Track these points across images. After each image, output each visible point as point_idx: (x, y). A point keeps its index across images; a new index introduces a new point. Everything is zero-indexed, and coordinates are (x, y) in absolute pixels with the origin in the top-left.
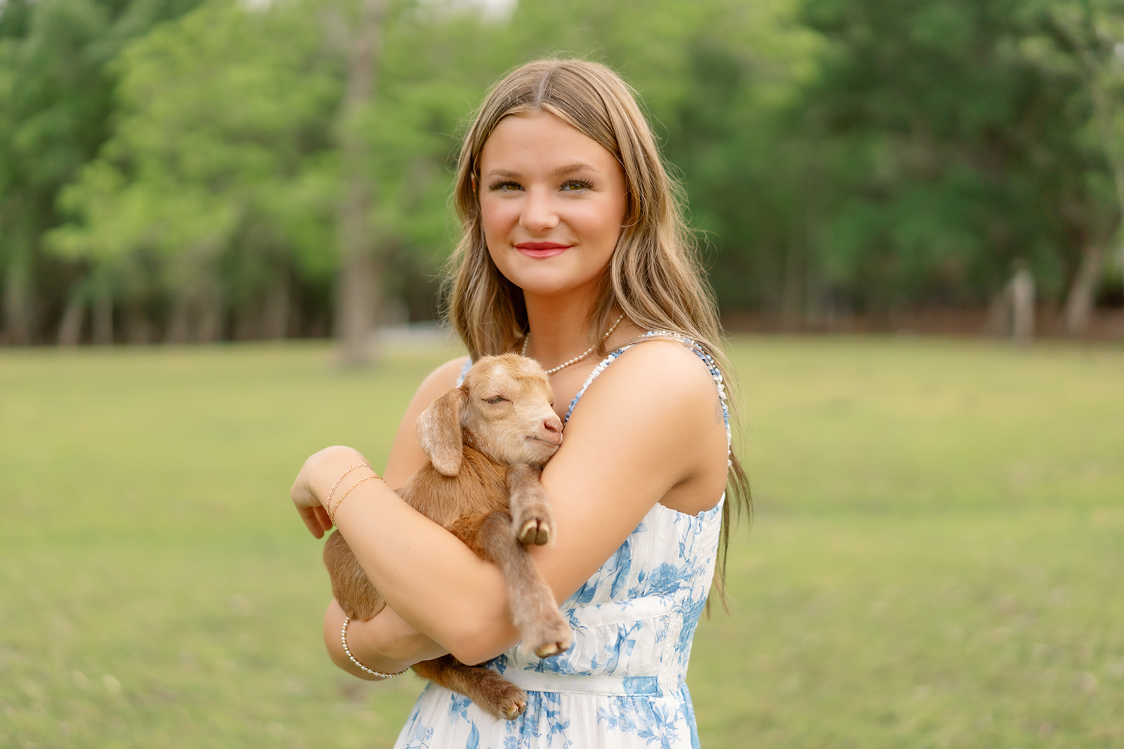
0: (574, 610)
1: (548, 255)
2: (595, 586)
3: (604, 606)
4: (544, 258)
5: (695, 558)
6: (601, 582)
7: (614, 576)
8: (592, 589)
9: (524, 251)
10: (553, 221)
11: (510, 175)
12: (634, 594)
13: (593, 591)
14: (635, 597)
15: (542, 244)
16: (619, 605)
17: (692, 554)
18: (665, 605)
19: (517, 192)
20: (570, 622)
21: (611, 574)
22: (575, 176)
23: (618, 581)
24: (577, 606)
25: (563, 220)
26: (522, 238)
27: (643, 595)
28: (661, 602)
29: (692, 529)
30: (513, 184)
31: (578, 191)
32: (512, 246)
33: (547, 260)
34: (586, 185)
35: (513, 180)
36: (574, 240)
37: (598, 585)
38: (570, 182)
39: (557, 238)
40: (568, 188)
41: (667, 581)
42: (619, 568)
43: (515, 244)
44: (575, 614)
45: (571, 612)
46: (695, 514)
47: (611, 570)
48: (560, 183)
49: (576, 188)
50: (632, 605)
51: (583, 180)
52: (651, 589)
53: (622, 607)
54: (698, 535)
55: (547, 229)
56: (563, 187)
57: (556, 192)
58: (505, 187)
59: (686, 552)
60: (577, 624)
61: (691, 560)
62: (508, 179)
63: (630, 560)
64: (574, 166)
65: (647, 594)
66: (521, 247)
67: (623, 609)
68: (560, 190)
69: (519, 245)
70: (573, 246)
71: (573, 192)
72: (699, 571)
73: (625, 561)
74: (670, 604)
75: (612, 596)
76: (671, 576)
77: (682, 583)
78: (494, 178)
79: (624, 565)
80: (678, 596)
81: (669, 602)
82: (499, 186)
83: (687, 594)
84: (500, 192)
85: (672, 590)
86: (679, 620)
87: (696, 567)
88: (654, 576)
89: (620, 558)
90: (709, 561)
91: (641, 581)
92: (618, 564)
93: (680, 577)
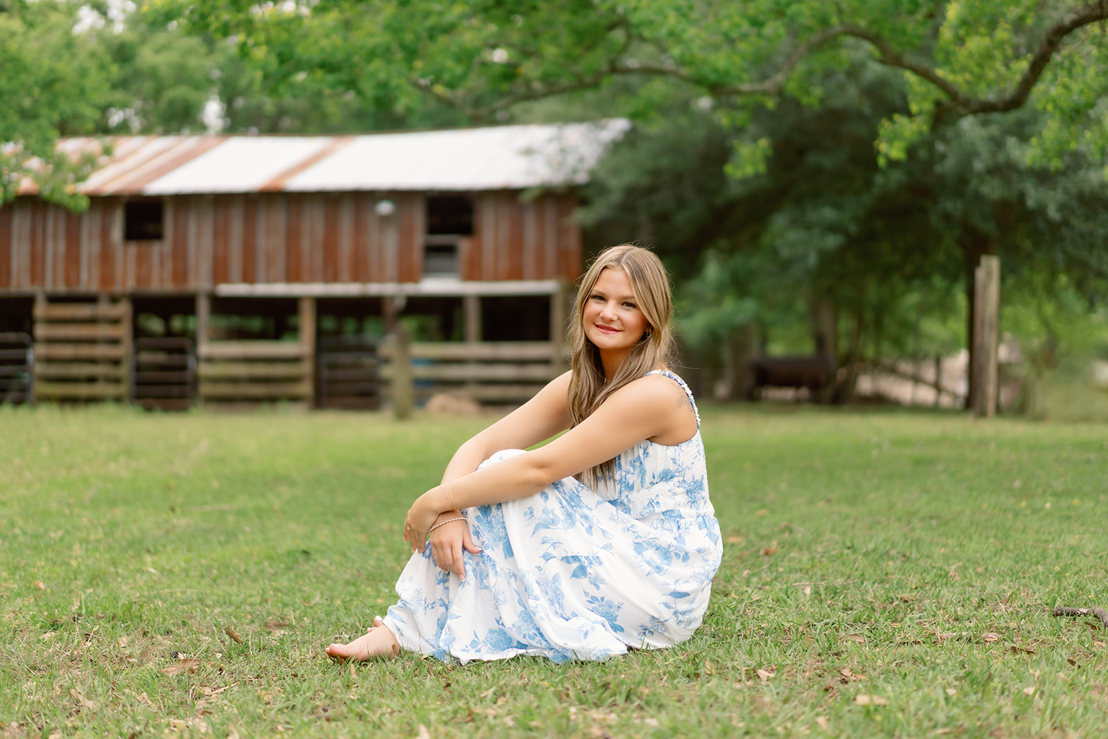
1: (608, 332)
3: (640, 492)
4: (606, 333)
5: (682, 463)
7: (640, 478)
9: (599, 328)
10: (615, 318)
11: (601, 293)
12: (652, 484)
13: (633, 485)
15: (607, 327)
16: (647, 489)
19: (603, 302)
22: (629, 301)
23: (643, 480)
25: (619, 318)
26: (600, 323)
28: (666, 484)
29: (677, 451)
30: (602, 298)
32: (594, 324)
33: (608, 334)
34: (632, 306)
35: (602, 296)
36: (622, 328)
38: (627, 303)
39: (615, 326)
40: (625, 305)
41: (667, 475)
43: (596, 324)
44: (629, 497)
45: (627, 496)
46: (677, 445)
48: (622, 302)
49: (629, 306)
50: (653, 488)
51: (632, 303)
53: (649, 490)
54: (682, 453)
55: (611, 321)
56: (623, 304)
57: (620, 305)
58: (598, 298)
59: (678, 462)
62: (598, 294)
63: (645, 471)
64: (629, 296)
66: (597, 326)
70: (621, 331)
71: (627, 308)
73: (643, 471)
74: (672, 484)
76: (669, 474)
77: (677, 474)
78: (594, 293)
79: (643, 473)
80: (676, 480)
81: (671, 483)
82: (595, 297)
83: (681, 478)
84: (595, 300)
85: (671, 478)
86: (682, 490)
87: (684, 467)
88: (660, 475)
89: (641, 470)
90: (693, 463)
91: (654, 478)
92: (641, 472)
93: (675, 472)
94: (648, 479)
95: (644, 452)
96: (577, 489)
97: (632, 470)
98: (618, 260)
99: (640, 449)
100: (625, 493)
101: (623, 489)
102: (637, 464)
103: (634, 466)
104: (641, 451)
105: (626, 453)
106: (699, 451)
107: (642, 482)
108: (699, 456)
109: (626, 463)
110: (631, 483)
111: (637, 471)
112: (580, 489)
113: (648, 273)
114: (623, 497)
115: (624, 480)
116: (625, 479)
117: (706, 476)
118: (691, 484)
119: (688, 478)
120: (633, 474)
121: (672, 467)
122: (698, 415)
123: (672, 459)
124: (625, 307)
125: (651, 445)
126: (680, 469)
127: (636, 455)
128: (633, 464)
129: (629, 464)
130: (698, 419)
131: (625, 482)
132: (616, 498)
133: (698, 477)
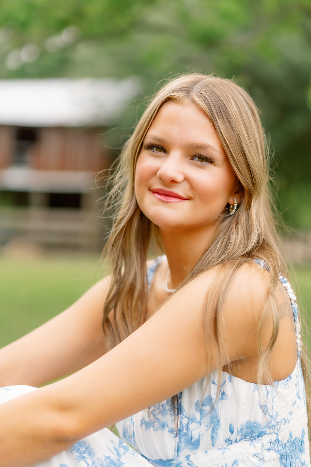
0: (190, 456)
1: (170, 201)
2: (199, 437)
3: (210, 452)
4: (167, 202)
5: (276, 413)
6: (202, 435)
7: (210, 431)
8: (197, 440)
9: (156, 195)
10: (180, 178)
11: (160, 140)
12: (229, 441)
13: (198, 442)
14: (231, 443)
15: (168, 192)
16: (220, 450)
17: (274, 412)
18: (254, 446)
19: (162, 154)
20: (188, 464)
21: (208, 429)
22: (203, 153)
23: (214, 434)
24: (190, 453)
25: (186, 179)
26: (157, 186)
27: (236, 441)
28: (250, 445)
29: (270, 394)
30: (161, 148)
31: (203, 163)
32: (150, 190)
33: (170, 204)
34: (209, 160)
35: (162, 145)
36: (190, 194)
37: (201, 436)
38: (199, 155)
39: (178, 190)
40: (197, 159)
41: (253, 432)
42: (212, 425)
43: (152, 189)
44: (191, 459)
45: (188, 457)
47: (207, 426)
48: (192, 153)
49: (202, 161)
50: (229, 449)
51: (208, 156)
52: (241, 437)
53: (223, 451)
54: (276, 398)
55: (174, 182)
56: (193, 157)
57: (188, 159)
58: (155, 149)
59: (270, 411)
60: (192, 465)
61: (274, 415)
62: (157, 143)
63: (219, 420)
64: (203, 145)
65: (240, 440)
66: (154, 192)
67: (223, 453)
68: (191, 159)
69: (153, 189)
70: (189, 199)
71: (200, 163)
72: (283, 422)
73: (215, 421)
75: (213, 445)
76: (255, 429)
77: (268, 431)
78: (148, 140)
79: (215, 423)
80: (266, 439)
81: (258, 444)
82: (151, 147)
83: (273, 437)
84: (150, 152)
85: (259, 436)
86: (273, 455)
87: (279, 419)
88: (242, 429)
89: (212, 418)
90: (291, 413)
91: (232, 432)
92: (211, 422)
93: (265, 427)
94: (223, 433)
95: (219, 390)
96: (117, 450)
97: (198, 416)
98: (187, 90)
99: (212, 385)
100: (185, 452)
101: (183, 445)
102: (207, 408)
103: (201, 411)
104: (213, 390)
105: (190, 388)
106: (298, 393)
107: (212, 437)
108: (298, 401)
109: (190, 405)
110: (195, 437)
111: (206, 420)
112: (121, 451)
113: (233, 110)
114: (182, 458)
115: (185, 431)
116: (187, 429)
117: (306, 430)
118: (288, 444)
119: (284, 437)
120: (200, 423)
121: (260, 419)
122: (299, 336)
123: (261, 407)
124: (196, 161)
125: (230, 380)
126: (273, 423)
127: (206, 395)
128: (200, 406)
129: (194, 407)
130: (299, 341)
131: (186, 434)
132: (170, 457)
133: (297, 434)
